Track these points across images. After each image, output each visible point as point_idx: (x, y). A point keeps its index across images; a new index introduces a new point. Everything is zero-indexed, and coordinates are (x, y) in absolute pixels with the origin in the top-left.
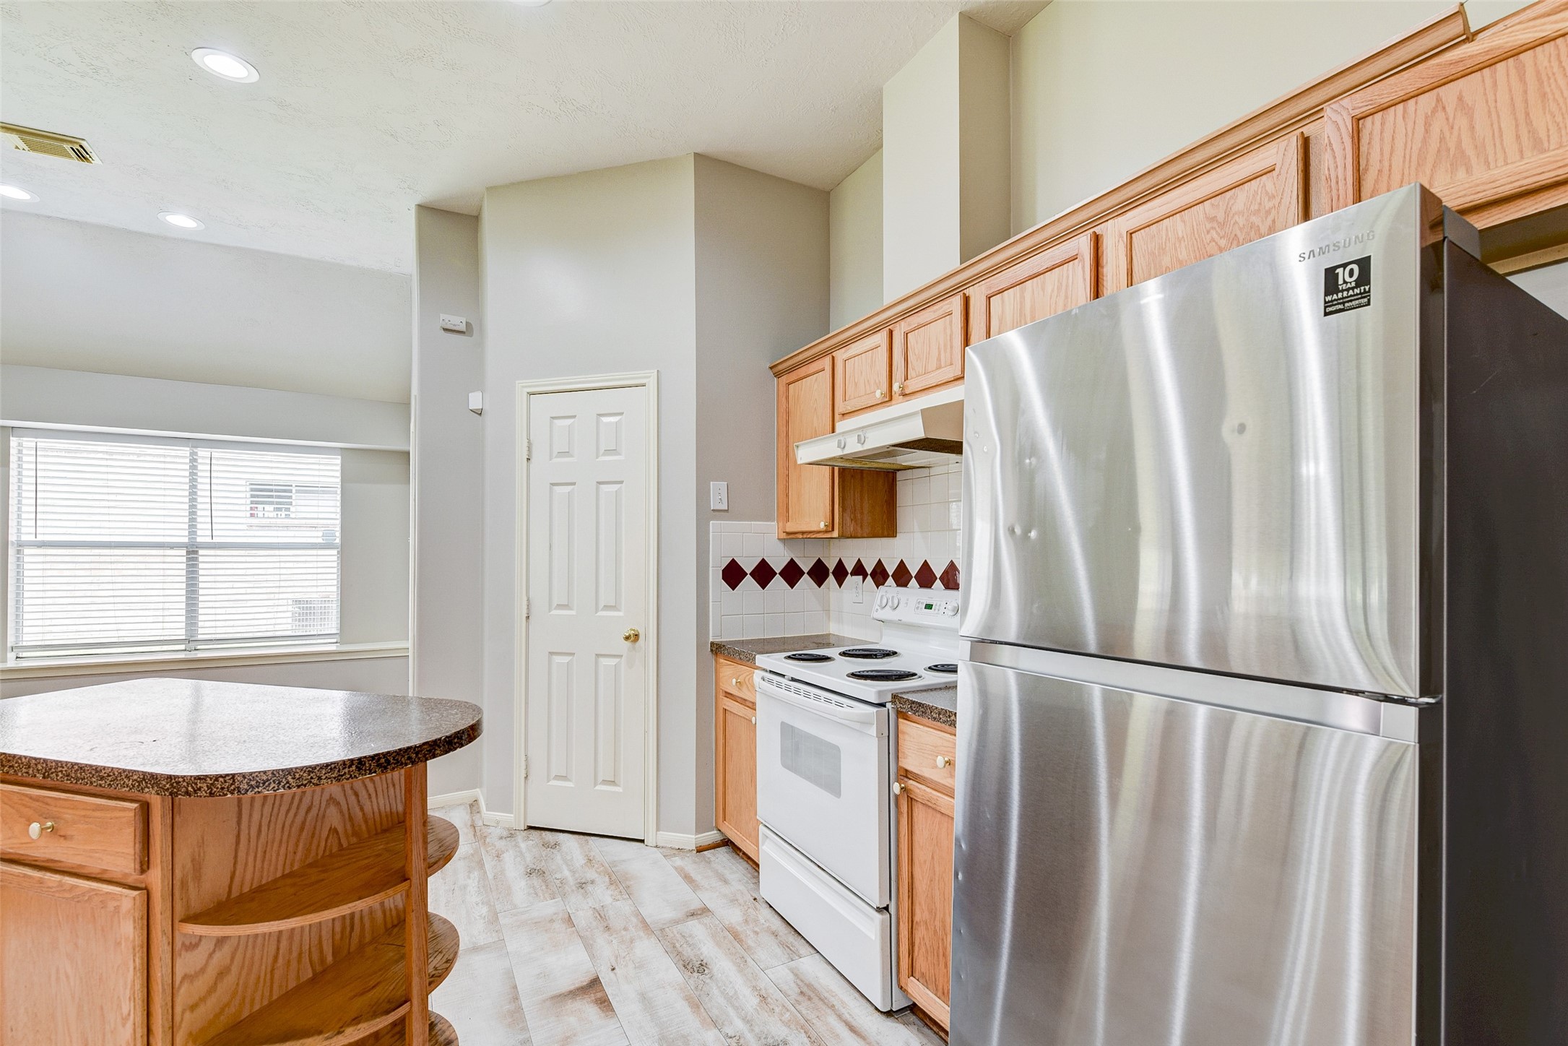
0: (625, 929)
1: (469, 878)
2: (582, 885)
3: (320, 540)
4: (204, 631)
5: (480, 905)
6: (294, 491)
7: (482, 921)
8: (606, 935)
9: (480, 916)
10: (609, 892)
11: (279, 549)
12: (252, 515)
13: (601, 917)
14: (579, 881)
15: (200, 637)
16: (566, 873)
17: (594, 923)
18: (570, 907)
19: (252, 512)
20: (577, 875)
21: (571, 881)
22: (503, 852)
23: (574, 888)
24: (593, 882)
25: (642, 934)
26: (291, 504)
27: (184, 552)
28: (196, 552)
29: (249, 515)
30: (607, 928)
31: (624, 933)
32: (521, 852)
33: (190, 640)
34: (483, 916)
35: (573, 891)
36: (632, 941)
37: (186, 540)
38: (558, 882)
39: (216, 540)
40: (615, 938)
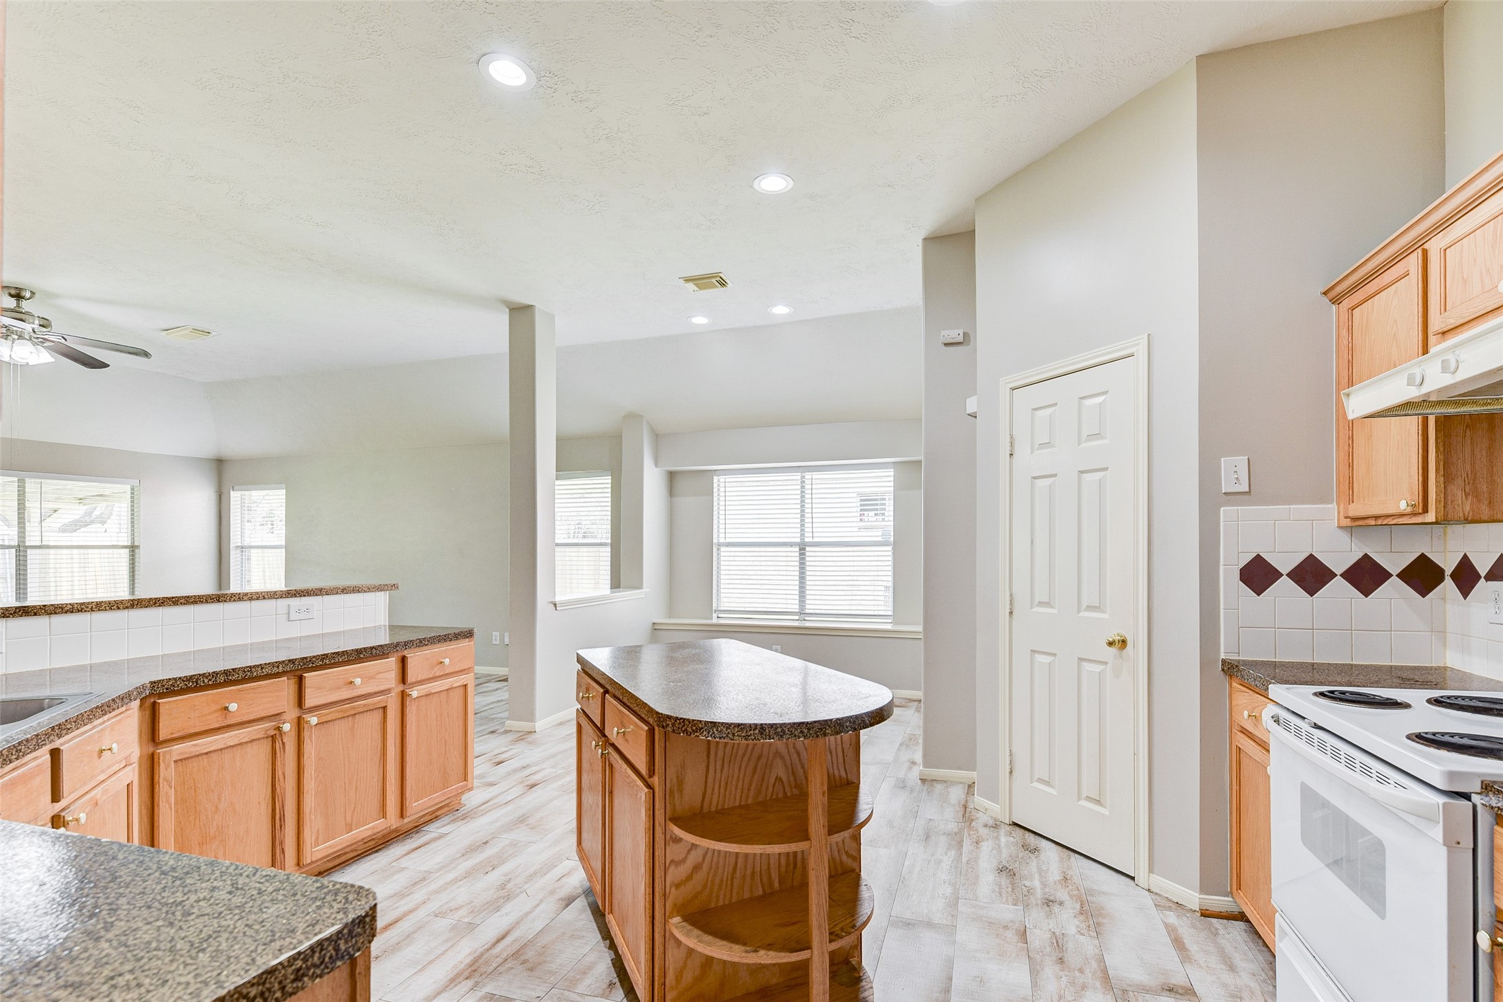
0: (1081, 971)
1: (946, 854)
2: (1048, 902)
3: (880, 539)
4: (809, 608)
5: (947, 884)
6: (887, 499)
7: (944, 900)
8: (1057, 968)
9: (943, 895)
10: (1076, 922)
11: (852, 546)
12: (861, 520)
13: (1058, 945)
14: (1047, 896)
15: (807, 611)
16: (1037, 883)
17: (1048, 949)
18: (1029, 920)
19: (861, 517)
20: (1047, 890)
21: (1039, 893)
22: (983, 841)
23: (1039, 902)
24: (1061, 903)
25: (1098, 984)
26: (885, 509)
27: (797, 549)
28: (804, 549)
29: (859, 520)
30: (1061, 960)
31: (1077, 974)
32: (999, 846)
33: (802, 613)
34: (946, 895)
35: (1037, 904)
36: (1084, 987)
37: (798, 540)
38: (1025, 889)
39: (815, 540)
40: (1066, 976)
